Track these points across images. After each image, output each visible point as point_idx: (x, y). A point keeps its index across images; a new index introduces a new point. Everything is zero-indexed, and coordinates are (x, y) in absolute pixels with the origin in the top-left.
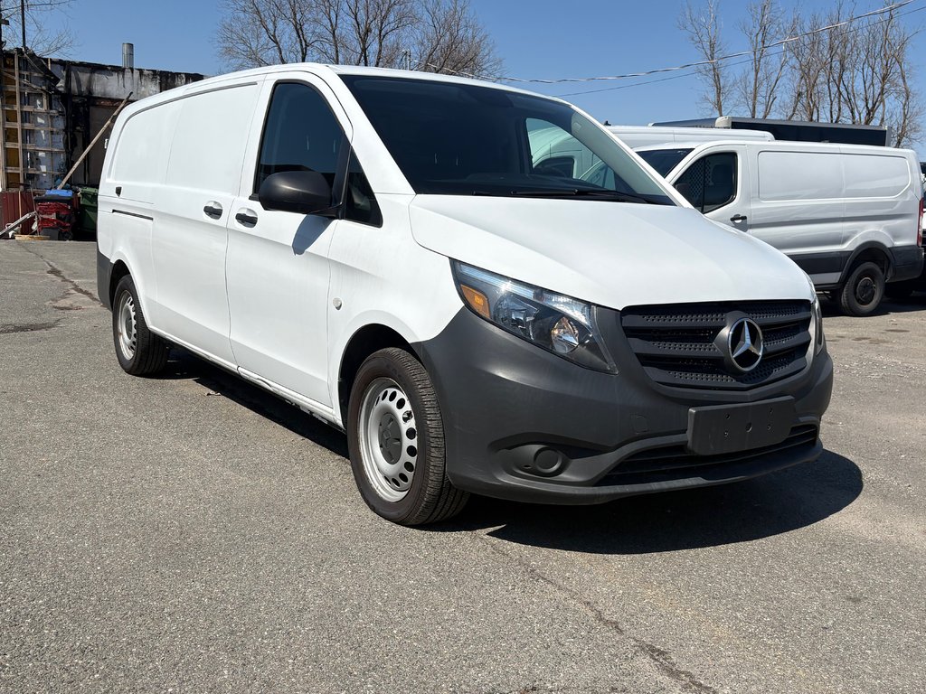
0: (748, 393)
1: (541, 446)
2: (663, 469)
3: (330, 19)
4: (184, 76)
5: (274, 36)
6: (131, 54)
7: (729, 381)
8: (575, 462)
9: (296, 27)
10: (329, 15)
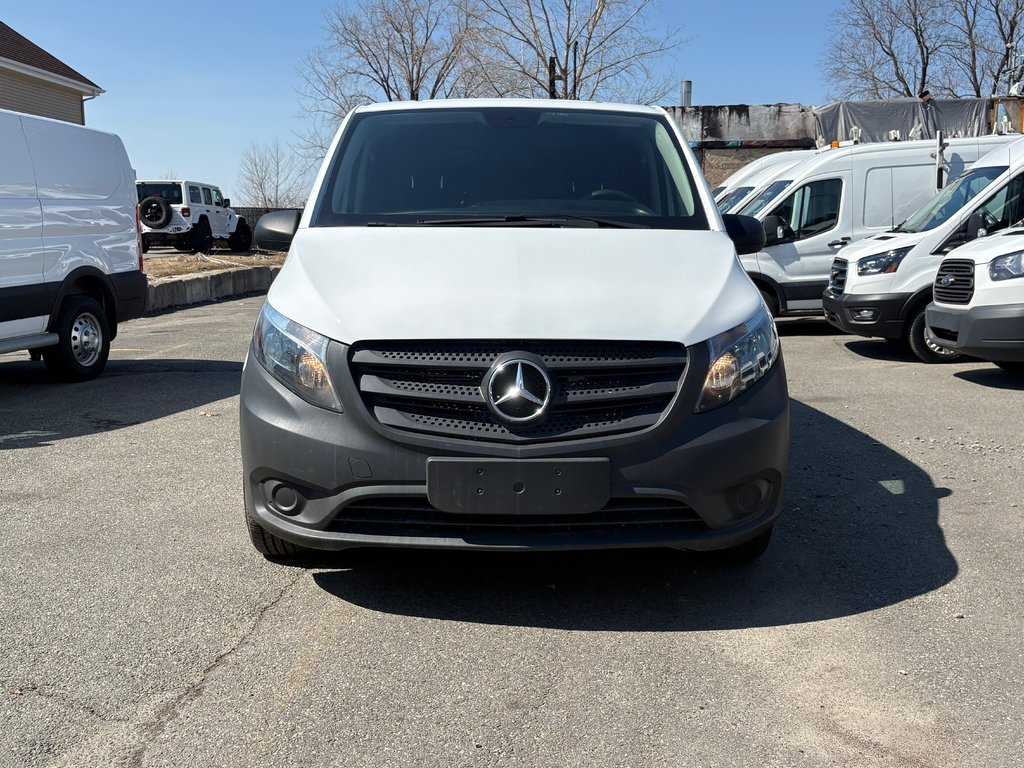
0: (520, 448)
1: (277, 483)
2: (408, 522)
3: (966, 17)
4: (727, 109)
5: (890, 48)
6: (689, 92)
7: (497, 432)
8: (310, 504)
9: (916, 34)
10: (966, 12)
